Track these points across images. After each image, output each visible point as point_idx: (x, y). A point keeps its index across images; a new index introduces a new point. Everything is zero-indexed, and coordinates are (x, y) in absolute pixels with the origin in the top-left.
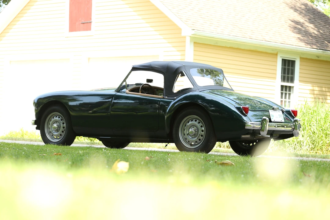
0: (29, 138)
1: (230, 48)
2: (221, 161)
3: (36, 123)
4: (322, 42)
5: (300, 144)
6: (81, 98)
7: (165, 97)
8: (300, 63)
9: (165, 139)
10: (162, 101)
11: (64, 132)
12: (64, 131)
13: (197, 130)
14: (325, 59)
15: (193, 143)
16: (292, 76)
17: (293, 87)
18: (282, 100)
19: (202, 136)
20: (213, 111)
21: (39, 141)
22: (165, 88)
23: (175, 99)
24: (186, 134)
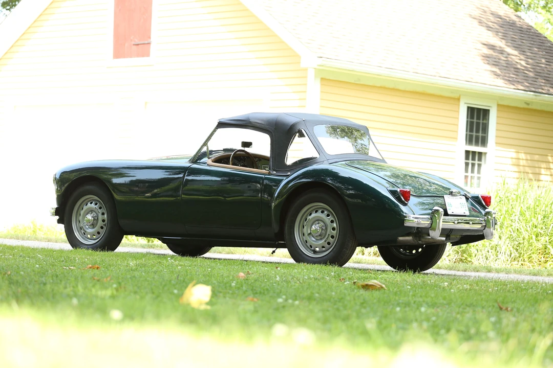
0: (45, 237)
1: (381, 87)
2: (364, 280)
3: (58, 212)
4: (534, 79)
5: (496, 250)
6: (132, 172)
7: (271, 172)
8: (497, 114)
9: (272, 242)
10: (266, 179)
11: (105, 228)
12: (104, 226)
13: (324, 228)
14: (539, 108)
15: (317, 249)
16: (484, 135)
17: (486, 153)
18: (467, 174)
19: (332, 237)
20: (350, 196)
21: (62, 242)
22: (273, 158)
23: (288, 176)
24: (306, 234)
